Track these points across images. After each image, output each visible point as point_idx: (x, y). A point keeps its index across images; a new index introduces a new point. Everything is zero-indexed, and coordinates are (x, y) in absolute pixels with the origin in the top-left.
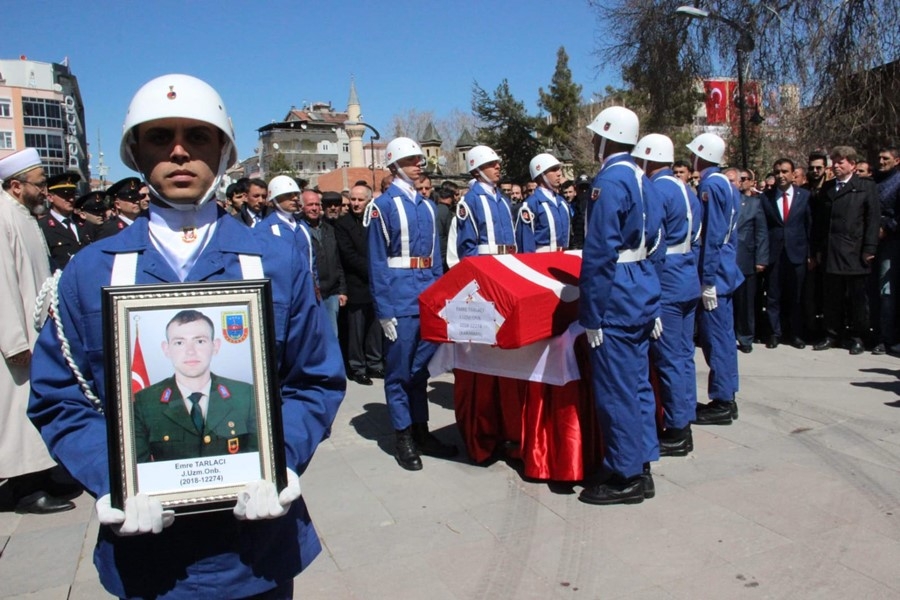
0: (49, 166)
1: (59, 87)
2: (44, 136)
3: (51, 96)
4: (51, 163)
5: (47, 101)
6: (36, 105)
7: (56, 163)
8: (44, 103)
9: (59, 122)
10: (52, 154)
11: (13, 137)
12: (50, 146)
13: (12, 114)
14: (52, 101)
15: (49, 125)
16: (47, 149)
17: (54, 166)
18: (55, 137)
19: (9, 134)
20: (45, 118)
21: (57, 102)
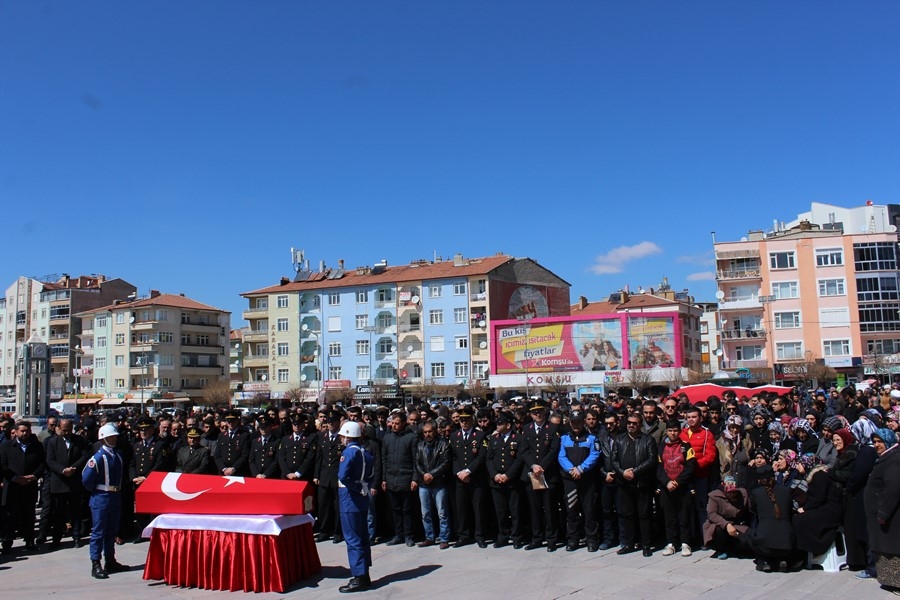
0: (881, 308)
1: (893, 229)
2: (876, 279)
3: (883, 239)
4: (884, 305)
5: (879, 244)
6: (868, 250)
7: (890, 305)
8: (876, 247)
9: (893, 263)
10: (885, 296)
11: (845, 284)
12: (883, 289)
13: (843, 262)
14: (885, 244)
15: (882, 268)
16: (880, 291)
17: (887, 308)
18: (887, 278)
19: (842, 281)
20: (877, 261)
21: (891, 243)
